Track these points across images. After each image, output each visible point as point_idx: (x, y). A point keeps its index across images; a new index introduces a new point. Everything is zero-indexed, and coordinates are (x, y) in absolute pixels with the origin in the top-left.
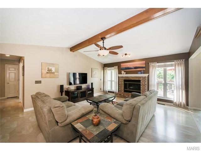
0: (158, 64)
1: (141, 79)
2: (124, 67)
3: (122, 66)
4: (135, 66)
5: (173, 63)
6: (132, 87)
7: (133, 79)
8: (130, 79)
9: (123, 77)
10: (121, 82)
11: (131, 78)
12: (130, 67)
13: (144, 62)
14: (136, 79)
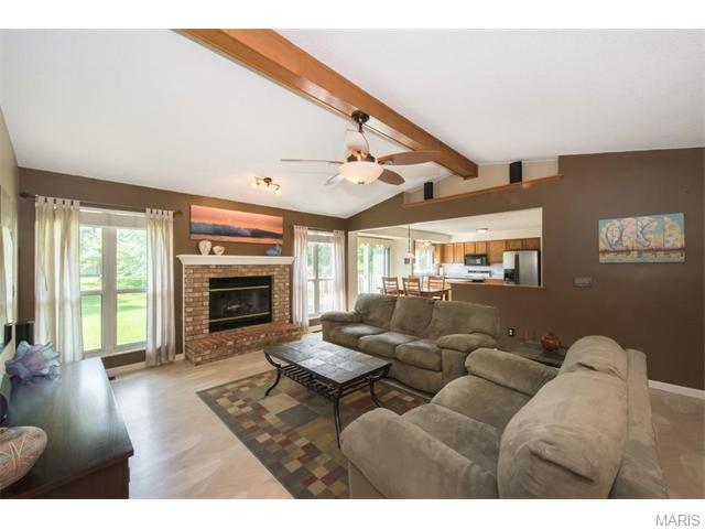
0: (311, 233)
1: (275, 273)
2: (211, 222)
3: (197, 216)
4: (255, 227)
5: (332, 235)
6: (234, 307)
7: (250, 275)
8: (239, 275)
9: (208, 267)
10: (195, 290)
11: (244, 270)
12: (236, 225)
13: (281, 219)
14: (260, 275)
